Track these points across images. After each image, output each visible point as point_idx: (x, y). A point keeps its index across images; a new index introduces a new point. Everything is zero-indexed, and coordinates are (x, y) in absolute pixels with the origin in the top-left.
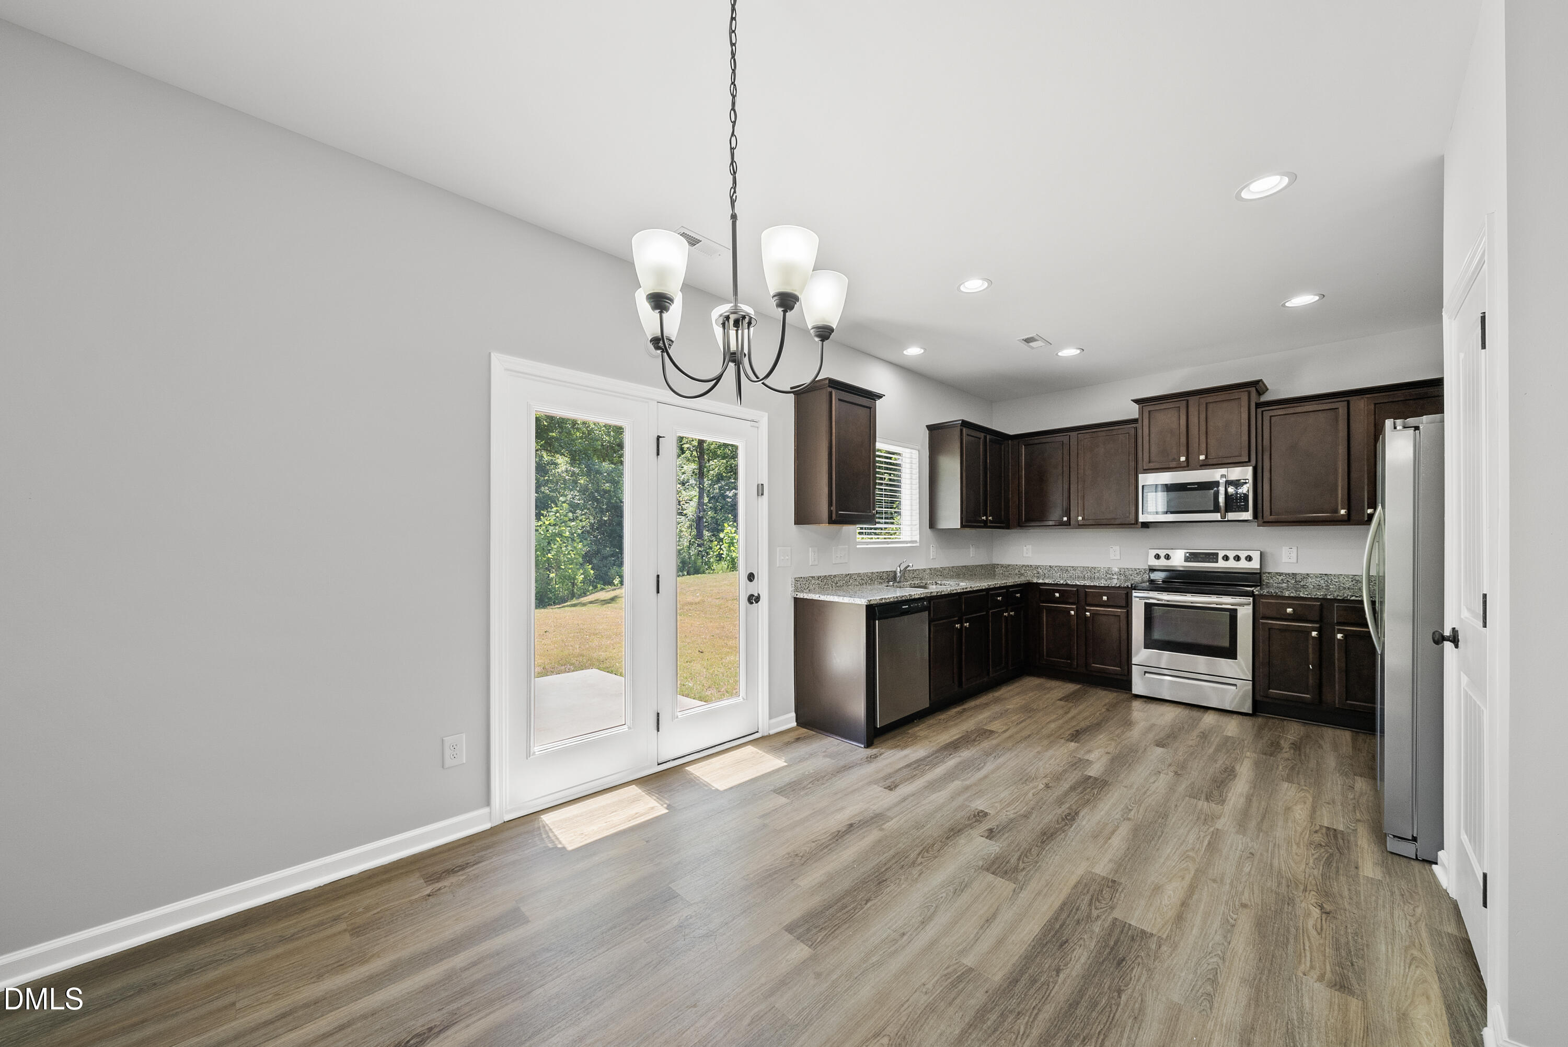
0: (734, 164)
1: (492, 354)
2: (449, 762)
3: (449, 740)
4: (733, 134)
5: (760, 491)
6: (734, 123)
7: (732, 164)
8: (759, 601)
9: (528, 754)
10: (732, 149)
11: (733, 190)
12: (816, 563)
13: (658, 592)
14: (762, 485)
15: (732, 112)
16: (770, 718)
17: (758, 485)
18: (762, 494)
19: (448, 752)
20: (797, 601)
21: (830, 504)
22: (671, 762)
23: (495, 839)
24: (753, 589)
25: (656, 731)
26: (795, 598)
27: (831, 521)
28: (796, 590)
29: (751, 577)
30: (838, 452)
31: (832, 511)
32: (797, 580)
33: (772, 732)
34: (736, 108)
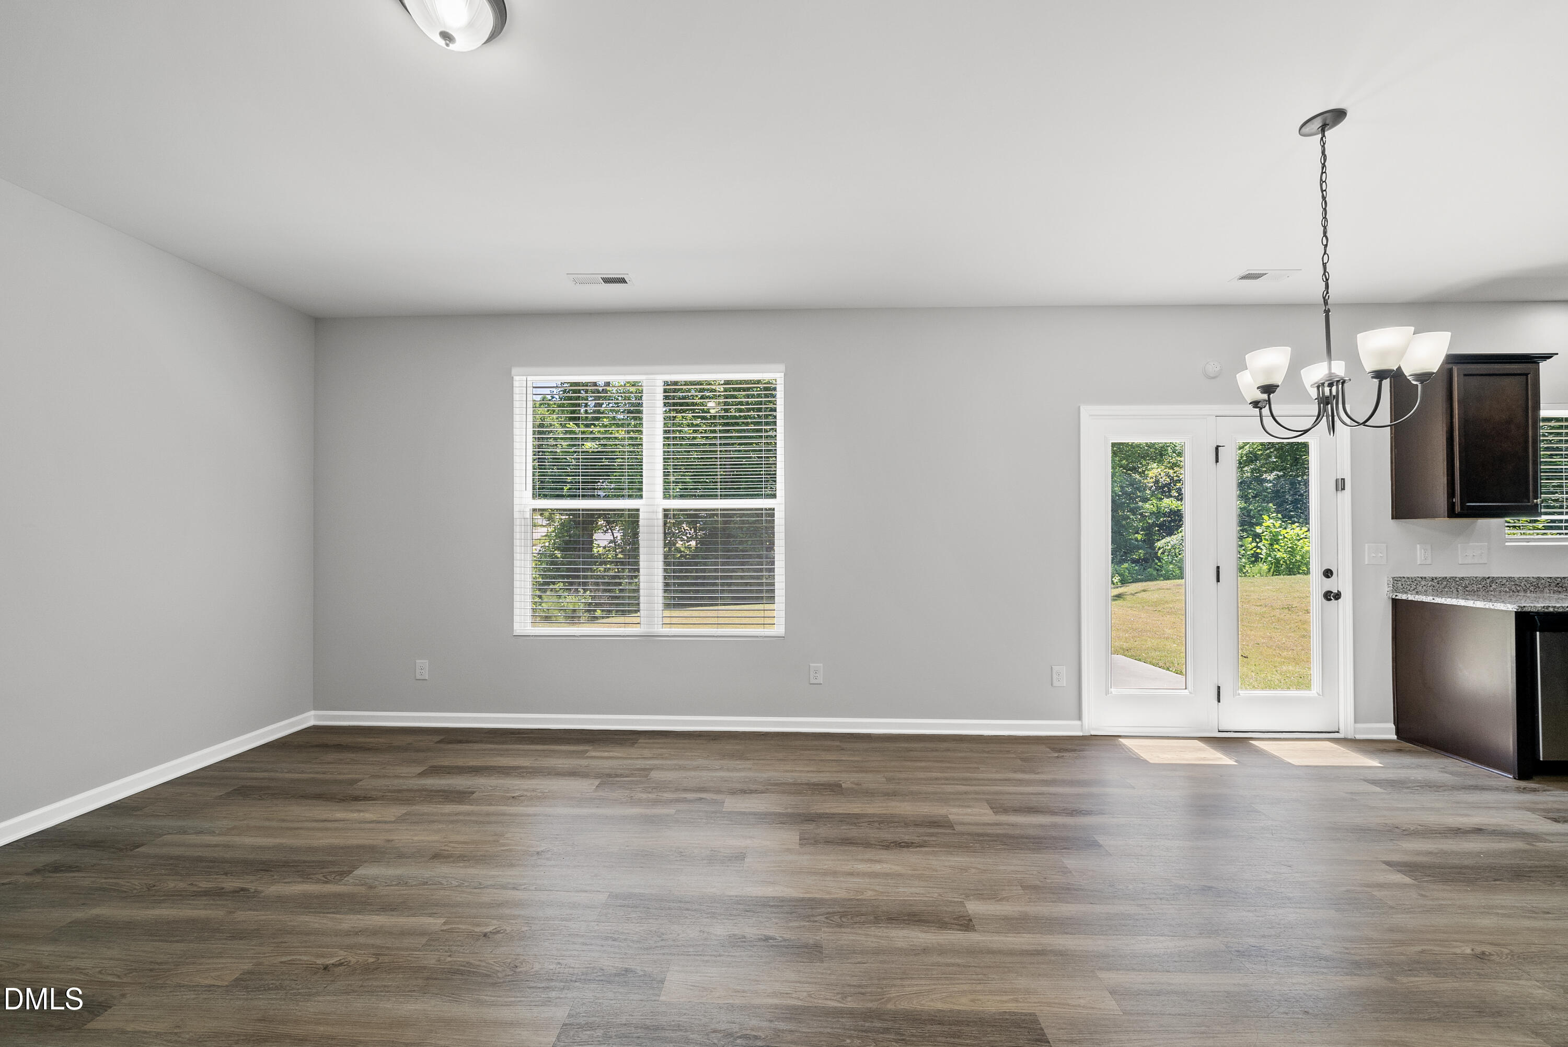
0: (1327, 274)
1: (1081, 407)
2: (1056, 683)
3: (1055, 668)
4: (1325, 253)
5: (1340, 485)
6: (1326, 246)
7: (1324, 274)
8: (1339, 598)
9: (1107, 693)
10: (1324, 265)
11: (1325, 292)
12: (1429, 562)
13: (1218, 580)
14: (1344, 479)
15: (1324, 238)
16: (1355, 722)
17: (1337, 480)
18: (1343, 489)
19: (1055, 676)
20: (1395, 602)
21: (1451, 494)
22: (1232, 733)
23: (1085, 742)
24: (1331, 585)
25: (1217, 702)
26: (1393, 599)
27: (1452, 514)
28: (1395, 589)
29: (1328, 573)
30: (1464, 434)
31: (1454, 503)
32: (1396, 580)
33: (1358, 737)
34: (1328, 235)
